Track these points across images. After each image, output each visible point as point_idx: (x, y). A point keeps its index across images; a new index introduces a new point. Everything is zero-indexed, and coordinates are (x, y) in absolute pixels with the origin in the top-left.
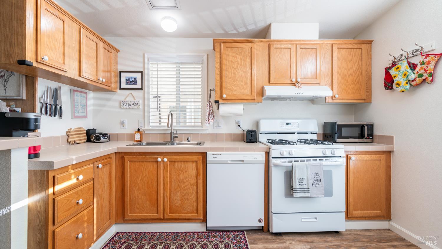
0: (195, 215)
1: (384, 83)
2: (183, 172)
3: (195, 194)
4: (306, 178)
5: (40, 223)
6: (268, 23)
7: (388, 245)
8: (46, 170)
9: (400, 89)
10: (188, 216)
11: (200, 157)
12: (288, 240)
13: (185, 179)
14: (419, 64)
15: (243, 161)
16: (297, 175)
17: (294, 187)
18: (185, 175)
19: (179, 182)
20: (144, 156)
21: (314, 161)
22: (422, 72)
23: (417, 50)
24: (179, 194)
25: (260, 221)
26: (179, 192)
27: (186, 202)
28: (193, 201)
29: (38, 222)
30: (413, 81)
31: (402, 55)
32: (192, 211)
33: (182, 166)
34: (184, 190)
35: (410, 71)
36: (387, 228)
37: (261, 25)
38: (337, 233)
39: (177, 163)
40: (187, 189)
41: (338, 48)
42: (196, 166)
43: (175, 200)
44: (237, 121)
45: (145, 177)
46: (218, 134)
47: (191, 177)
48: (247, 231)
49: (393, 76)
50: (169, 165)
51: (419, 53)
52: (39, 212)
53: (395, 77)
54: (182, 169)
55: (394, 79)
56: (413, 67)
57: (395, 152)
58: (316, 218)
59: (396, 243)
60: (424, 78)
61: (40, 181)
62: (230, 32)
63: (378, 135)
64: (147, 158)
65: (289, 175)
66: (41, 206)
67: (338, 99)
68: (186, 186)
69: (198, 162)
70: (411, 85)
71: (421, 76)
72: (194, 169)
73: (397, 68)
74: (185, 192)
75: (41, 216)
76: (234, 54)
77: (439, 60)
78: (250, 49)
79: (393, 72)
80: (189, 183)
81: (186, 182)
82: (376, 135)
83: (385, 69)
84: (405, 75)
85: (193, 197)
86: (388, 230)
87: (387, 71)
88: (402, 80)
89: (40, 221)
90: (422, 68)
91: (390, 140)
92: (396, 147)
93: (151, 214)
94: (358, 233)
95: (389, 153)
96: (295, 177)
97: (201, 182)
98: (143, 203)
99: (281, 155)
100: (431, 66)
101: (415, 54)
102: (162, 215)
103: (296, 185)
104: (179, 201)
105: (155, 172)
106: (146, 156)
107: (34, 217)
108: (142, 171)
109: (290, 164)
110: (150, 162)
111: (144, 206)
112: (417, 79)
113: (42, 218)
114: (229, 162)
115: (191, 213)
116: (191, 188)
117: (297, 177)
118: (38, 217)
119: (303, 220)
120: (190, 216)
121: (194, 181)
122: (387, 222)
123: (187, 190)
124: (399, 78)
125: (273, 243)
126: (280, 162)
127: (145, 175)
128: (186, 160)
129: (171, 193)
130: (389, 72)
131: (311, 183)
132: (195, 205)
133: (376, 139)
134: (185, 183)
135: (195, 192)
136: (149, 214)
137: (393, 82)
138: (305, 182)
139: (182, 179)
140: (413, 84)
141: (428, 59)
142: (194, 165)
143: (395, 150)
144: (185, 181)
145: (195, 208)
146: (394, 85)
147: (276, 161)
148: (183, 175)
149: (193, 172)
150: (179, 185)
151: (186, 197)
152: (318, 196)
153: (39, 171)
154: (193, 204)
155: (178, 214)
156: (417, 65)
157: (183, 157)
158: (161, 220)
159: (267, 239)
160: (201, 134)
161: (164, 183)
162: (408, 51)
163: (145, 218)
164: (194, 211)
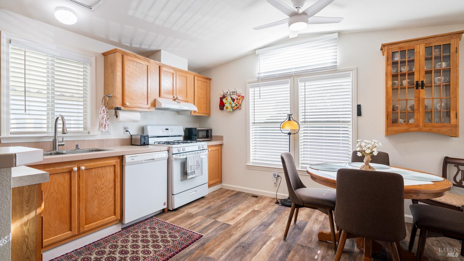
0: (113, 218)
1: (220, 106)
2: (100, 178)
3: (112, 198)
4: (193, 165)
5: (28, 250)
6: (159, 49)
7: (226, 194)
8: (37, 184)
9: (228, 110)
10: (106, 221)
11: (118, 161)
12: (185, 210)
13: (103, 185)
14: (236, 99)
15: (154, 159)
16: (190, 163)
17: (188, 172)
18: (103, 180)
19: (96, 189)
20: (52, 169)
21: (195, 153)
22: (237, 103)
23: (235, 92)
24: (96, 201)
25: (165, 204)
26: (96, 200)
27: (103, 207)
28: (111, 205)
29: (25, 249)
30: (233, 107)
31: (227, 93)
32: (109, 215)
33: (100, 172)
34: (102, 196)
35: (232, 102)
36: (220, 187)
37: (154, 48)
38: (203, 197)
39: (94, 170)
40: (105, 194)
41: (197, 80)
42: (114, 170)
43: (92, 208)
44: (125, 127)
45: (52, 193)
46: (107, 140)
47: (109, 181)
48: (154, 216)
49: (224, 103)
50: (85, 173)
51: (235, 93)
52: (27, 237)
53: (225, 103)
54: (100, 175)
55: (225, 105)
56: (233, 100)
57: (224, 144)
58: (196, 191)
59: (228, 192)
60: (238, 106)
61: (28, 199)
62: (123, 44)
63: (215, 136)
64: (57, 170)
65: (184, 165)
66: (30, 229)
67: (198, 113)
68: (104, 191)
69: (116, 166)
70: (232, 109)
71: (236, 105)
72: (112, 174)
73: (226, 99)
74: (102, 198)
75: (29, 241)
76: (134, 67)
77: (243, 99)
78: (146, 66)
79: (224, 100)
80: (107, 188)
81: (104, 188)
82: (213, 136)
83: (220, 98)
84: (230, 104)
85: (110, 201)
86: (221, 188)
87: (221, 99)
88: (229, 106)
89: (27, 248)
90: (237, 101)
91: (221, 138)
92: (225, 142)
93: (61, 234)
94: (212, 194)
95: (221, 145)
96: (188, 166)
97: (118, 184)
98: (50, 225)
99: (179, 151)
100: (240, 101)
101: (233, 93)
102: (77, 230)
103: (189, 171)
104: (96, 209)
105: (67, 184)
106: (54, 167)
107: (18, 246)
108: (49, 186)
109: (185, 157)
110: (60, 174)
111: (51, 228)
112: (235, 106)
113: (32, 243)
114: (144, 162)
115: (108, 217)
116: (109, 192)
117: (189, 165)
118: (26, 243)
119: (190, 194)
120: (108, 220)
121: (112, 184)
122: (220, 185)
123: (104, 196)
124: (227, 105)
125: (178, 214)
126: (178, 156)
127: (52, 190)
128: (103, 166)
129: (87, 203)
130: (222, 100)
131: (195, 167)
132: (112, 208)
133: (213, 138)
134: (102, 189)
135: (112, 196)
136: (59, 235)
137: (224, 105)
138: (193, 168)
139: (99, 185)
140: (234, 108)
141: (239, 98)
142: (112, 169)
143: (224, 143)
144: (102, 186)
145: (113, 211)
146: (225, 108)
147: (176, 156)
148: (101, 181)
149: (111, 176)
150: (97, 192)
151: (103, 203)
152: (199, 175)
153: (27, 187)
154: (110, 208)
155: (95, 223)
156: (235, 100)
157: (101, 162)
158: (76, 236)
159: (172, 215)
160: (88, 141)
161: (79, 195)
162: (231, 91)
163: (54, 241)
164: (112, 214)
